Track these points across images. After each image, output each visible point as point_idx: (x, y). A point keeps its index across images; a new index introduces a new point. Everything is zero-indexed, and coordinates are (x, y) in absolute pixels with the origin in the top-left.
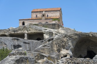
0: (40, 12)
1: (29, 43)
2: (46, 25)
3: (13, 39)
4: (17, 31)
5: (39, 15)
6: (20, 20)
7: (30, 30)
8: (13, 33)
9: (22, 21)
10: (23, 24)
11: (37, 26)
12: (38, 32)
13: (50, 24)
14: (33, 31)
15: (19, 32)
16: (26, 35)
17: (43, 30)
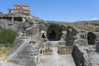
0: (19, 6)
1: (16, 23)
2: (23, 13)
3: (8, 21)
4: (7, 15)
5: (18, 8)
6: (8, 9)
7: (15, 16)
8: (5, 16)
9: (9, 10)
10: (10, 11)
11: (18, 14)
12: (19, 17)
13: (25, 13)
14: (16, 16)
15: (9, 16)
16: (13, 18)
17: (22, 16)
